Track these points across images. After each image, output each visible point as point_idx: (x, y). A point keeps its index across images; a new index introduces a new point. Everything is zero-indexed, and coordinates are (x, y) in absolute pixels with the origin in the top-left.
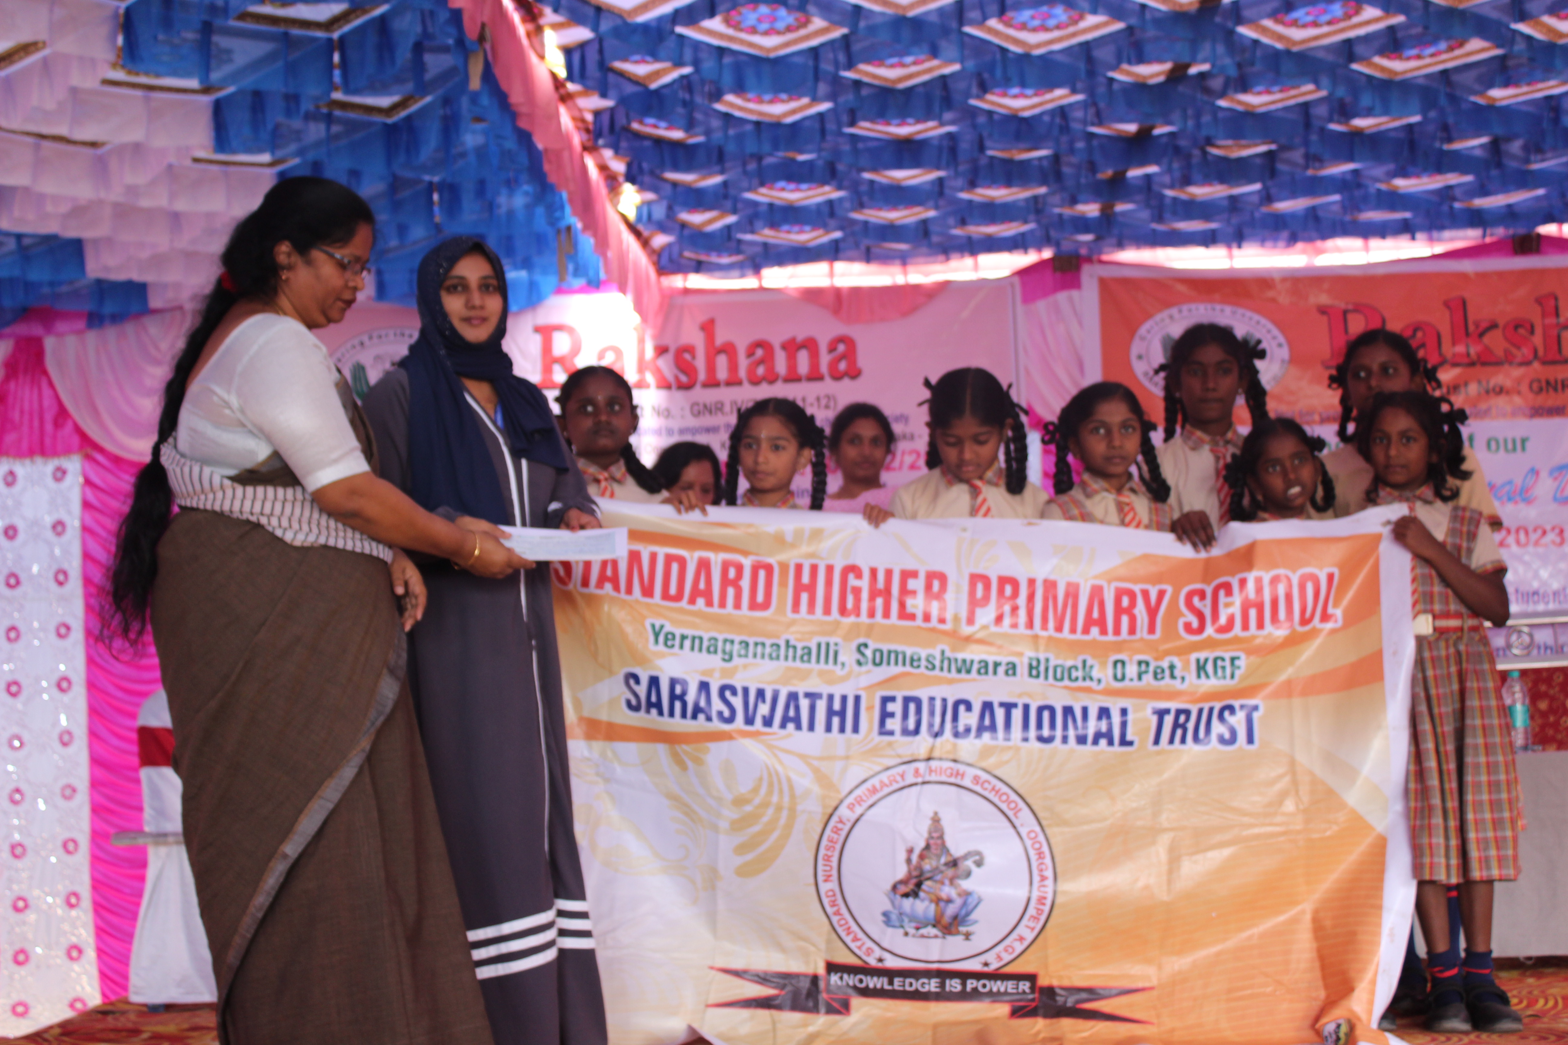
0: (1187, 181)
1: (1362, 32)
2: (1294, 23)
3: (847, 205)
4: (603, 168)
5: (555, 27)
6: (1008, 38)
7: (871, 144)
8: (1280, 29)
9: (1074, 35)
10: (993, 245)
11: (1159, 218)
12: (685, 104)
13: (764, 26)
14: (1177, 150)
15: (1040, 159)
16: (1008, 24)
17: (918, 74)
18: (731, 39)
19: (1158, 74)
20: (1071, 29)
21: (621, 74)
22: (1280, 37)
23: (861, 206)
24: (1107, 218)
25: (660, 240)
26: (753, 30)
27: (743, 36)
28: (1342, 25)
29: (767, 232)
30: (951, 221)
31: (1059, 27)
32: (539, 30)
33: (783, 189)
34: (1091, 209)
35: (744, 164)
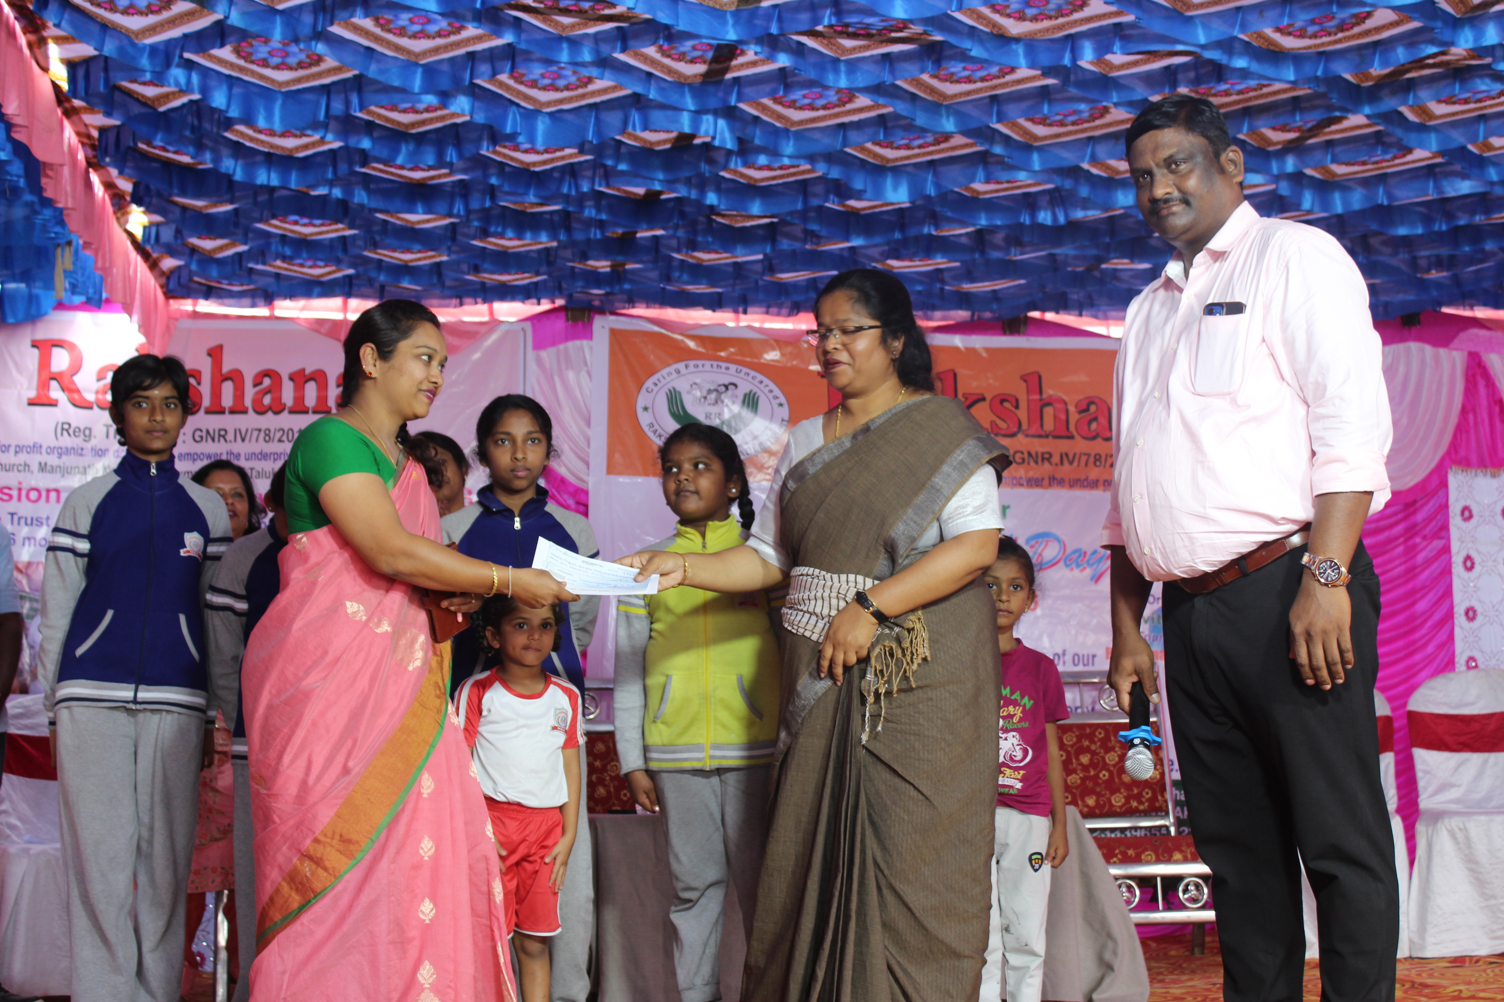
0: (693, 246)
1: (855, 118)
2: (792, 105)
3: (360, 243)
4: (109, 186)
5: (58, 40)
6: (519, 93)
7: (384, 186)
8: (779, 108)
9: (583, 96)
10: (506, 293)
11: (668, 279)
12: (193, 129)
13: (276, 60)
14: (682, 215)
15: (552, 213)
16: (519, 79)
17: (431, 121)
18: (241, 69)
19: (665, 142)
20: (580, 91)
21: (129, 94)
22: (780, 117)
23: (375, 245)
24: (617, 276)
25: (169, 263)
26: (264, 63)
27: (254, 67)
28: (837, 110)
29: (279, 263)
30: (465, 267)
31: (567, 88)
32: (42, 42)
33: (296, 223)
34: (603, 265)
35: (255, 195)
